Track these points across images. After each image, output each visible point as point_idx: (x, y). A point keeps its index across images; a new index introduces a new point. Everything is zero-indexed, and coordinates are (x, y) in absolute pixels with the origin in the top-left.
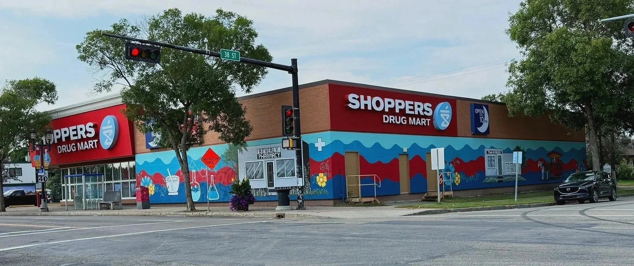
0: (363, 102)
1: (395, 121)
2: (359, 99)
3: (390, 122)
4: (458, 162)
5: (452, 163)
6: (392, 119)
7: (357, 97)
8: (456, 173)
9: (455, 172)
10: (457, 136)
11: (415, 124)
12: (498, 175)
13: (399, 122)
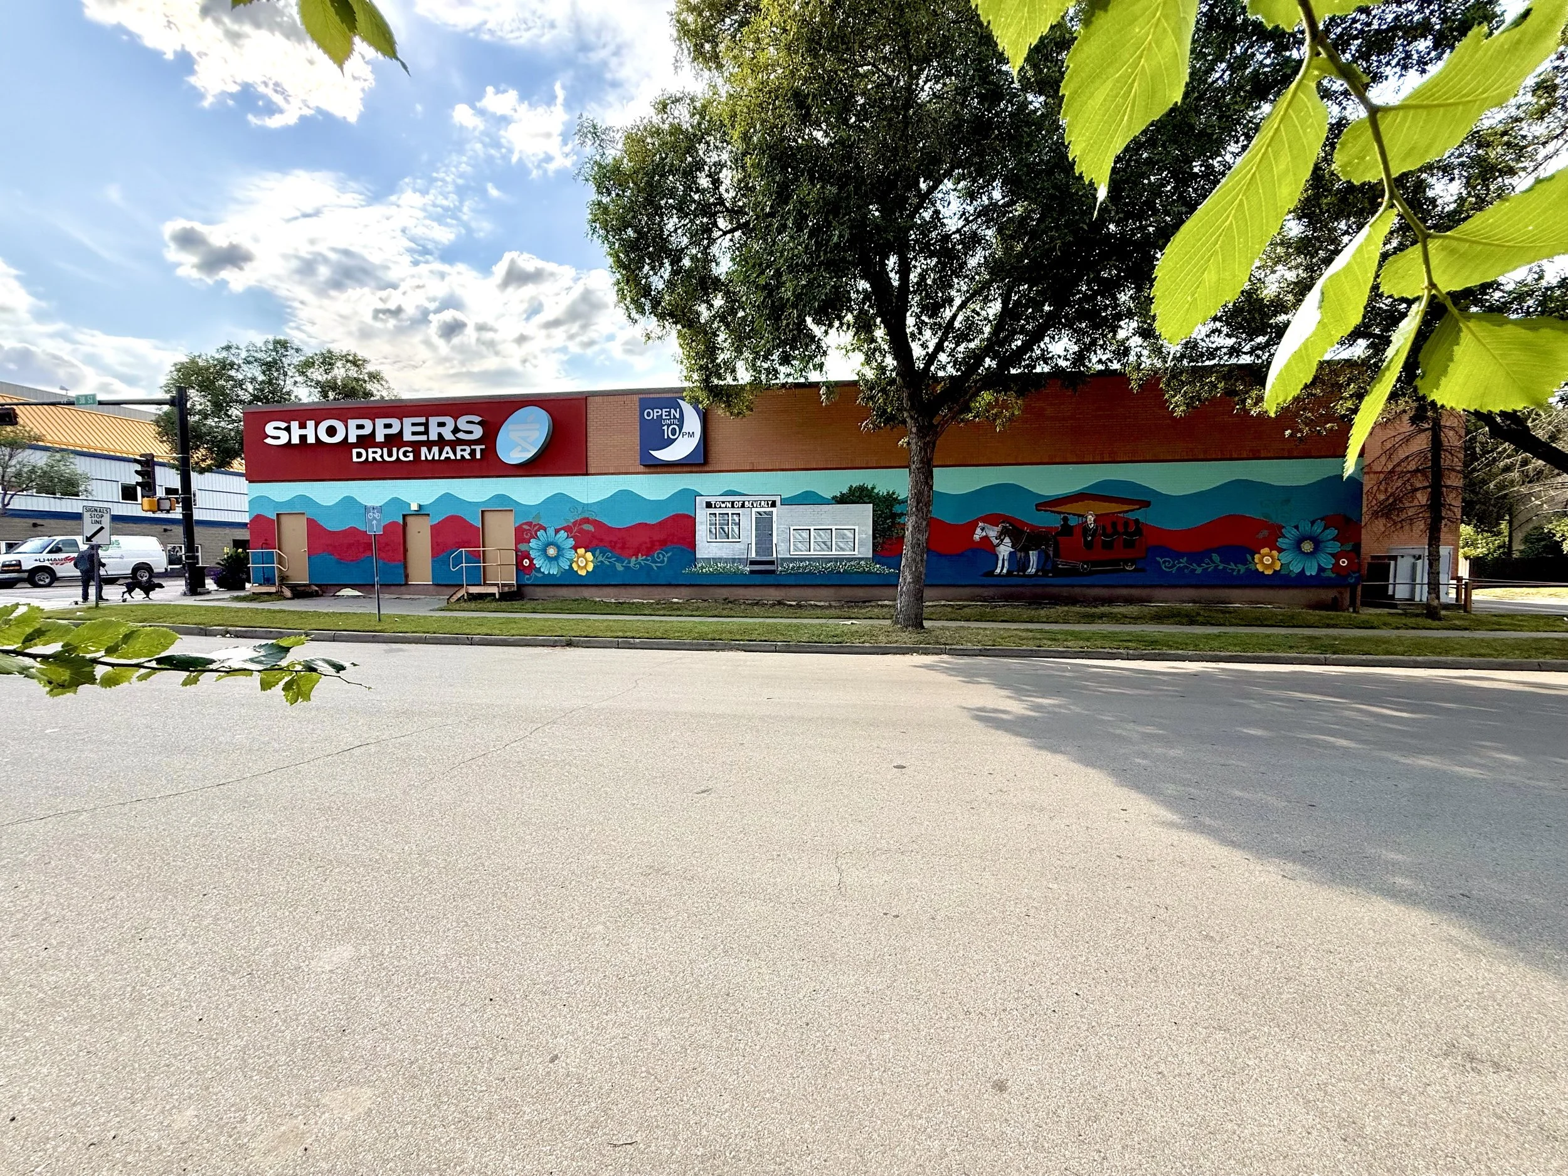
0: (296, 432)
1: (382, 456)
2: (288, 429)
3: (370, 459)
4: (588, 527)
5: (567, 529)
6: (374, 454)
7: (283, 425)
8: (581, 551)
9: (575, 548)
10: (587, 474)
11: (437, 458)
12: (754, 555)
13: (394, 458)
